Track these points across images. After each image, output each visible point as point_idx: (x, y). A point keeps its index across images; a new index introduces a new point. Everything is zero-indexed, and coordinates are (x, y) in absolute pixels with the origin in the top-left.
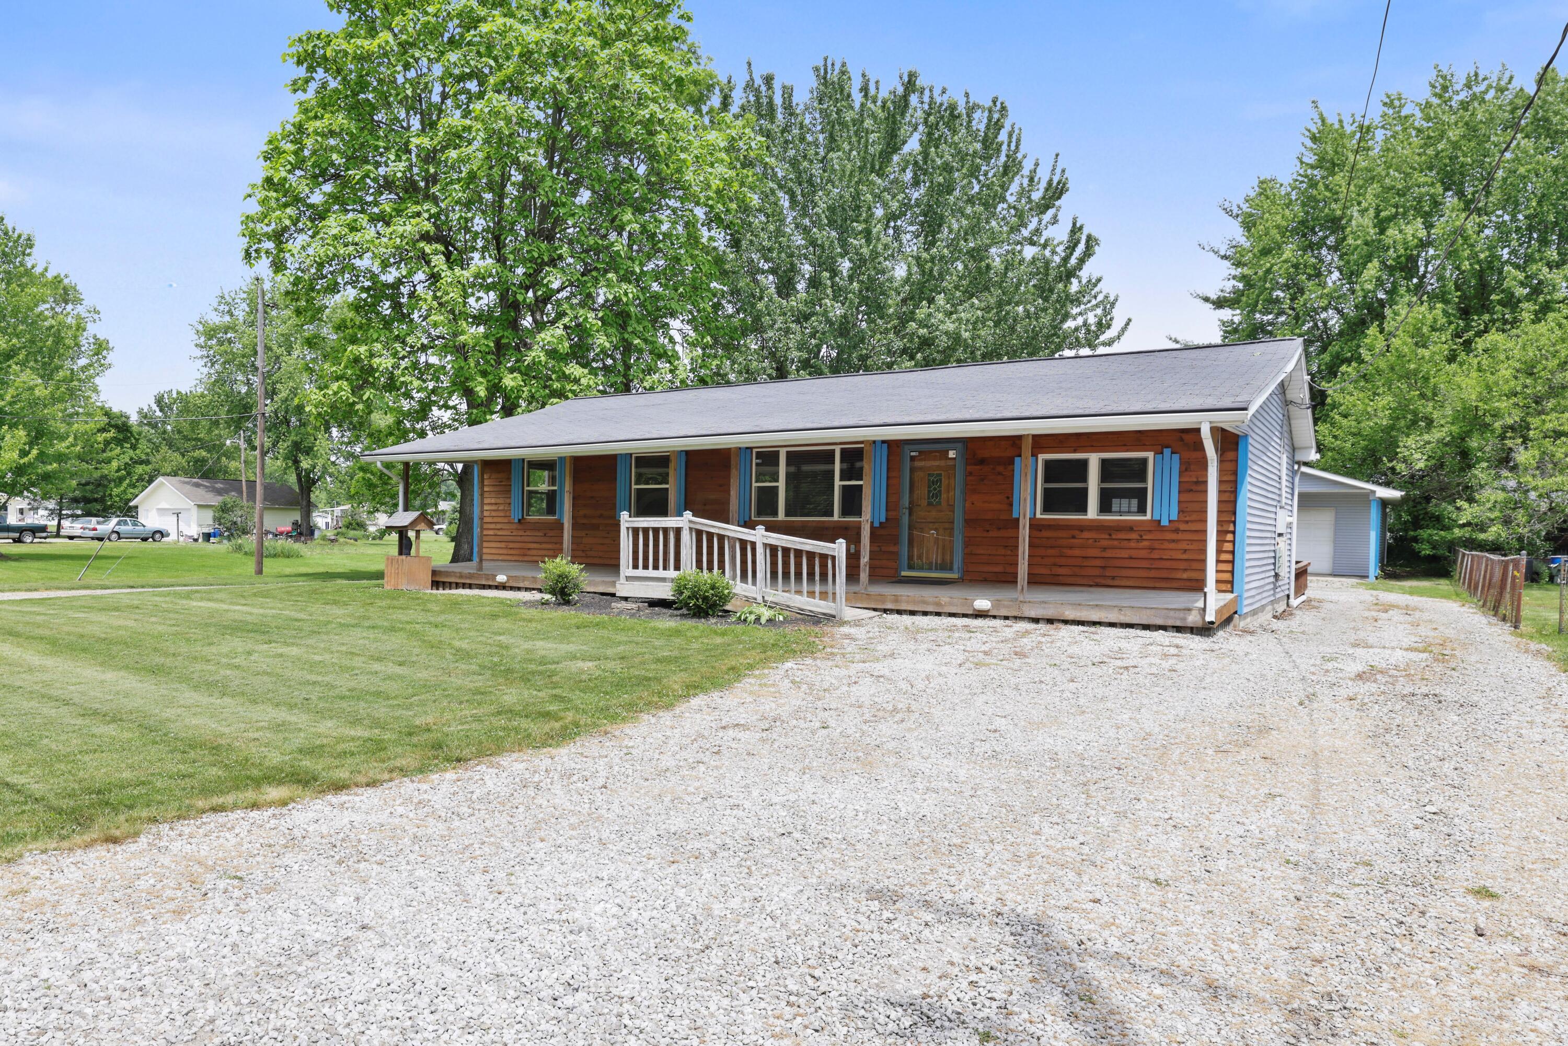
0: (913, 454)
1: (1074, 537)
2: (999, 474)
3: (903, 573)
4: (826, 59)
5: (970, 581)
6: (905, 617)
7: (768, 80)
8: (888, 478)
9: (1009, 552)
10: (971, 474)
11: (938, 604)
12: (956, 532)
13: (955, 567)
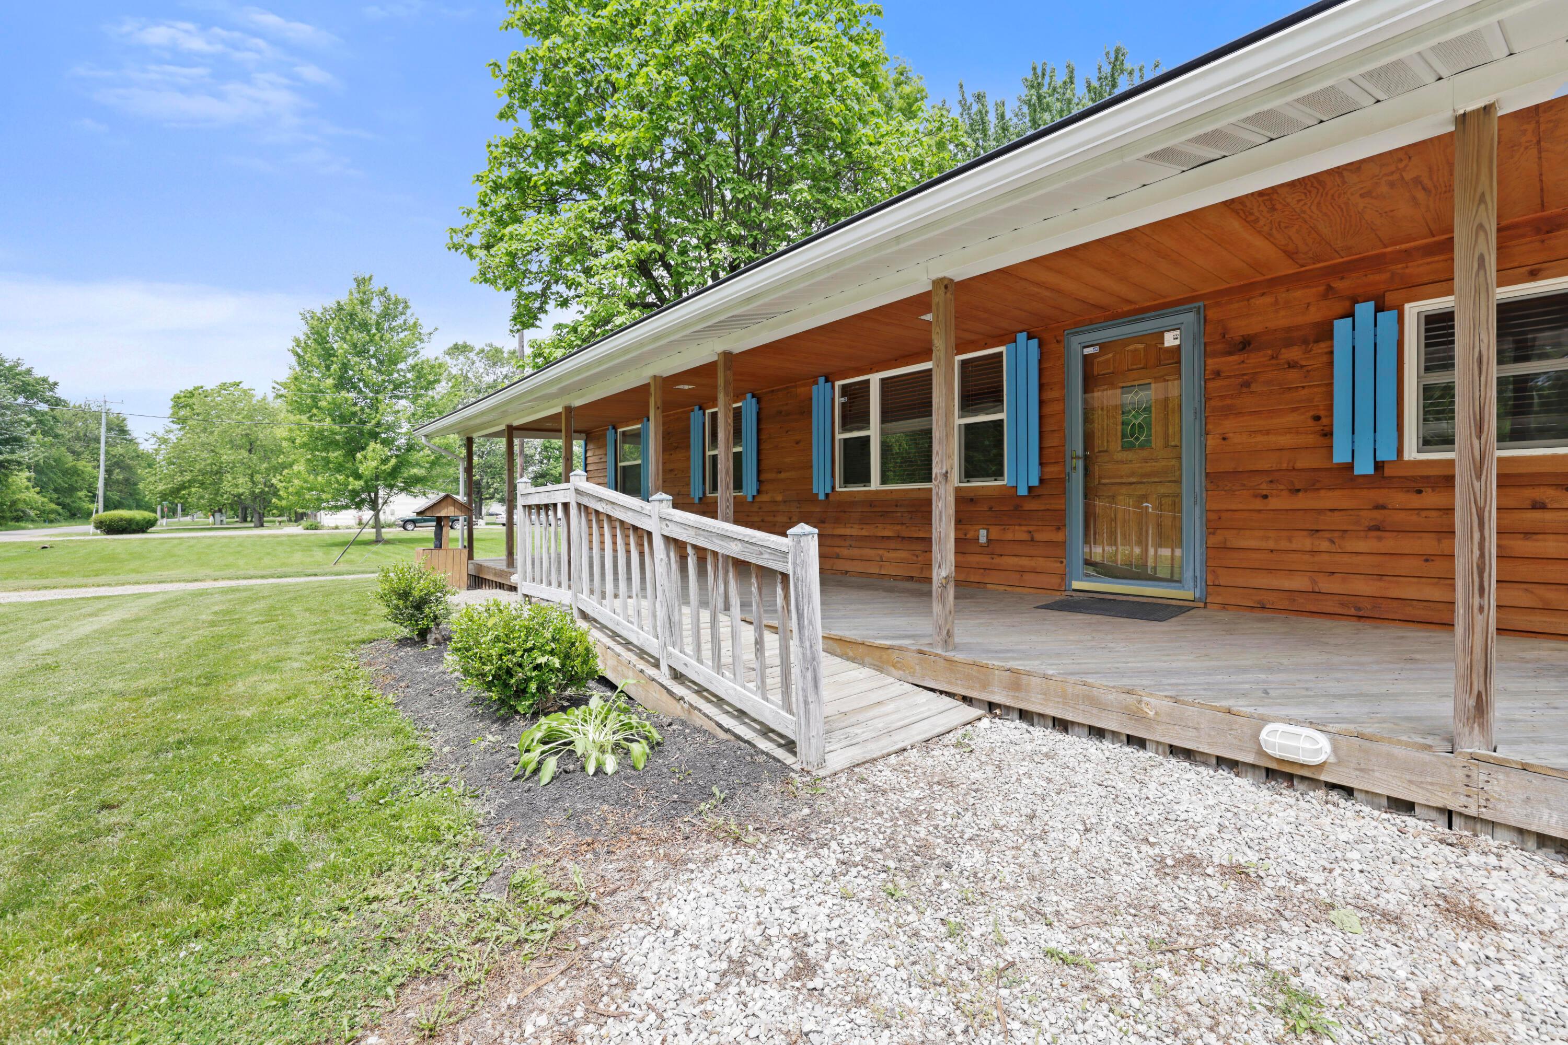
0: (1088, 351)
1: (1538, 506)
2: (1292, 365)
3: (1076, 585)
4: (1034, 69)
5: (1224, 606)
6: (1038, 732)
7: (979, 98)
8: (1041, 403)
9: (1325, 545)
10: (1217, 374)
11: (1137, 716)
12: (1187, 502)
13: (1188, 575)
